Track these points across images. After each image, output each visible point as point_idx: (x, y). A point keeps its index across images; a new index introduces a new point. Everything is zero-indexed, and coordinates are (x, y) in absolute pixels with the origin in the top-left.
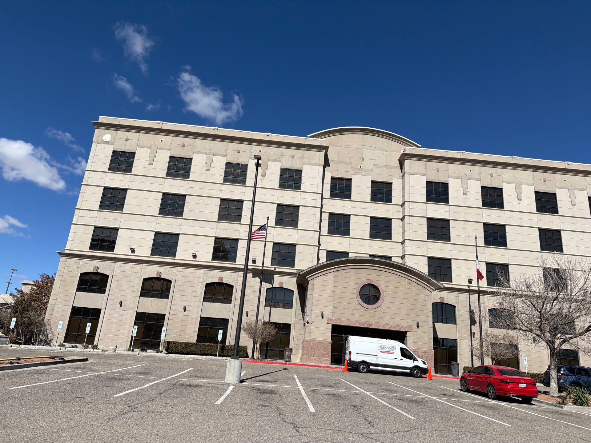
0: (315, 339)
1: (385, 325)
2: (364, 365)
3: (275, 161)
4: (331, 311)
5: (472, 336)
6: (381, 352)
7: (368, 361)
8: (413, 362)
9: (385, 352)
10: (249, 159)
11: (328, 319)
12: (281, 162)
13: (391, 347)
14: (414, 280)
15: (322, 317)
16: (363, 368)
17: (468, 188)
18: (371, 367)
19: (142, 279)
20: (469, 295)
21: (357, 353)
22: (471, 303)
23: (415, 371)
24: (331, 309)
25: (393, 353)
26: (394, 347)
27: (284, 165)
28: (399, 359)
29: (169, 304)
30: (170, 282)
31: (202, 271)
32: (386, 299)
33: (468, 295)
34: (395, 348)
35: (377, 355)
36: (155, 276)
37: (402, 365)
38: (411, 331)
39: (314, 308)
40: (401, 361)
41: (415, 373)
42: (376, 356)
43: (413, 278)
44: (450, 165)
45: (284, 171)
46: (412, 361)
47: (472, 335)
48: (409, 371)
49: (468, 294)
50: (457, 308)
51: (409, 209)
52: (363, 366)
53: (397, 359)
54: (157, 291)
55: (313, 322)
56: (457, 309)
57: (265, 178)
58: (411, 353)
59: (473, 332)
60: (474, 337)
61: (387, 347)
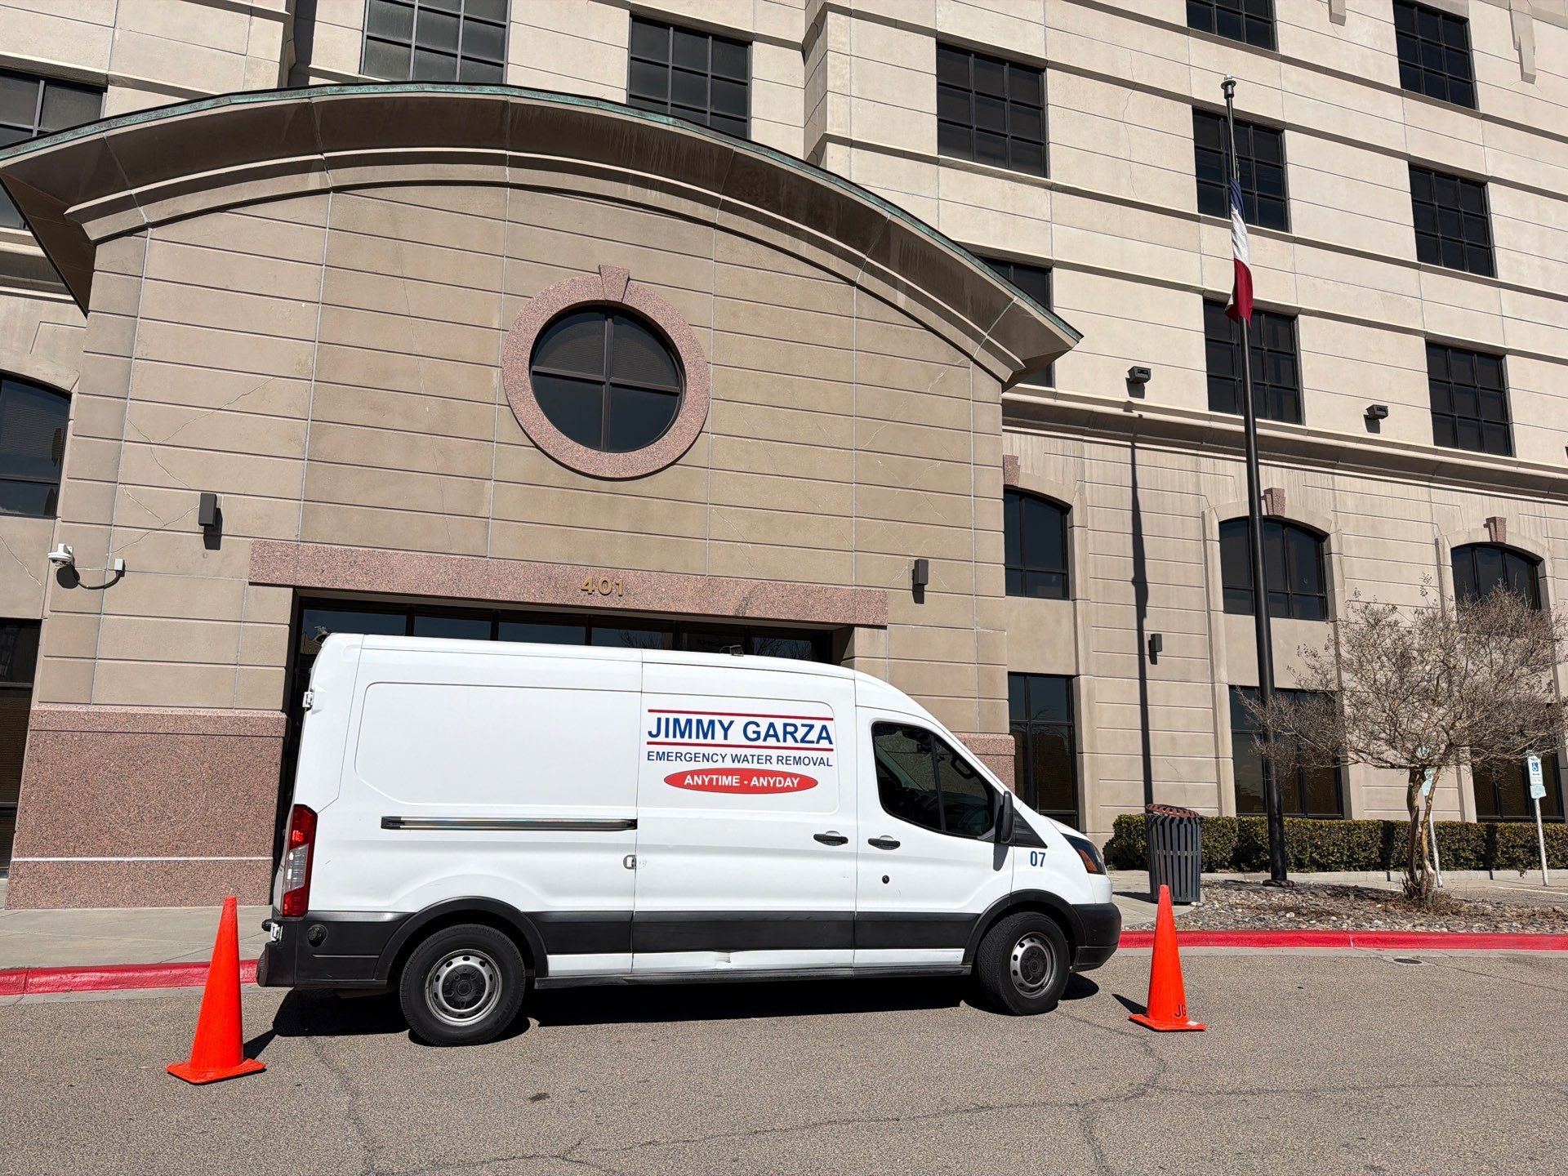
0: (135, 710)
1: (712, 582)
2: (466, 946)
4: (295, 488)
5: (1147, 658)
6: (676, 780)
7: (527, 901)
8: (998, 864)
9: (726, 781)
11: (263, 548)
13: (779, 724)
14: (901, 299)
15: (212, 533)
16: (464, 989)
18: (561, 964)
20: (1133, 448)
21: (391, 823)
22: (1140, 492)
23: (1018, 951)
24: (291, 476)
25: (807, 783)
26: (818, 725)
28: (858, 842)
32: (723, 417)
33: (1129, 450)
34: (825, 735)
35: (632, 824)
37: (899, 895)
38: (878, 622)
39: (134, 461)
40: (885, 863)
41: (1016, 965)
42: (629, 833)
43: (894, 283)
46: (983, 849)
47: (1147, 651)
48: (953, 956)
49: (1129, 444)
50: (1076, 516)
52: (459, 962)
53: (843, 840)
55: (121, 573)
56: (1076, 522)
58: (974, 773)
59: (1153, 636)
60: (1154, 661)
61: (740, 722)
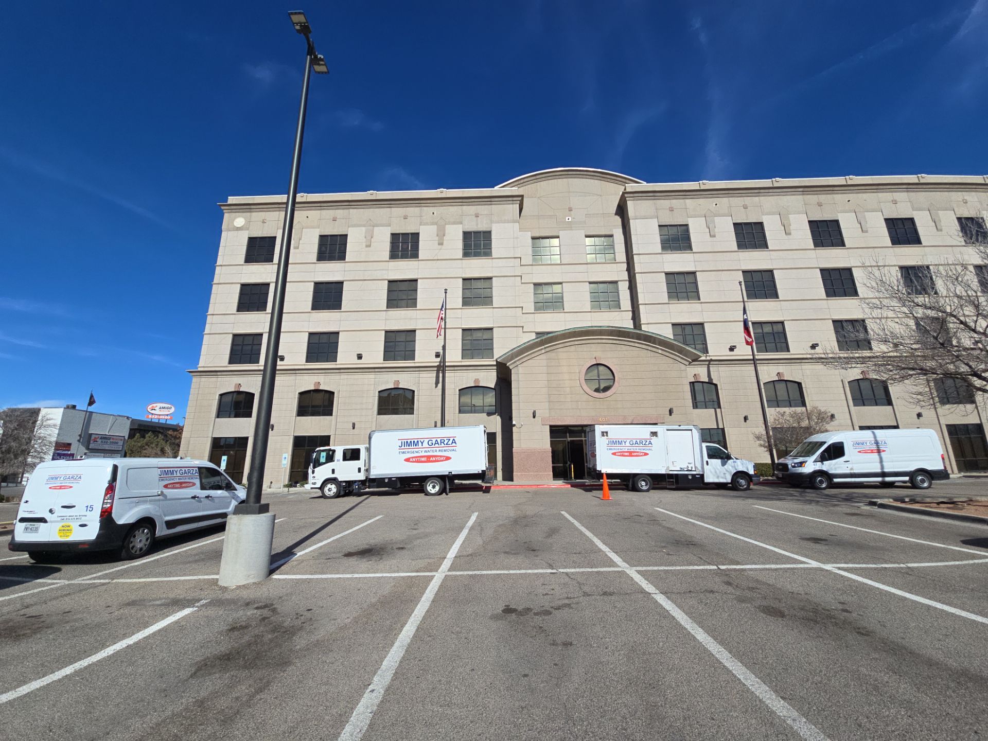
3: (454, 223)
10: (420, 225)
12: (462, 223)
17: (715, 227)
19: (297, 393)
27: (466, 227)
29: (334, 422)
30: (333, 393)
31: (371, 376)
36: (313, 388)
44: (688, 201)
45: (467, 235)
51: (639, 264)
54: (317, 406)
57: (443, 247)
